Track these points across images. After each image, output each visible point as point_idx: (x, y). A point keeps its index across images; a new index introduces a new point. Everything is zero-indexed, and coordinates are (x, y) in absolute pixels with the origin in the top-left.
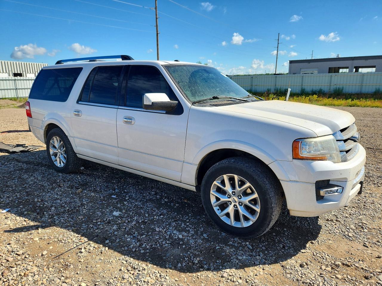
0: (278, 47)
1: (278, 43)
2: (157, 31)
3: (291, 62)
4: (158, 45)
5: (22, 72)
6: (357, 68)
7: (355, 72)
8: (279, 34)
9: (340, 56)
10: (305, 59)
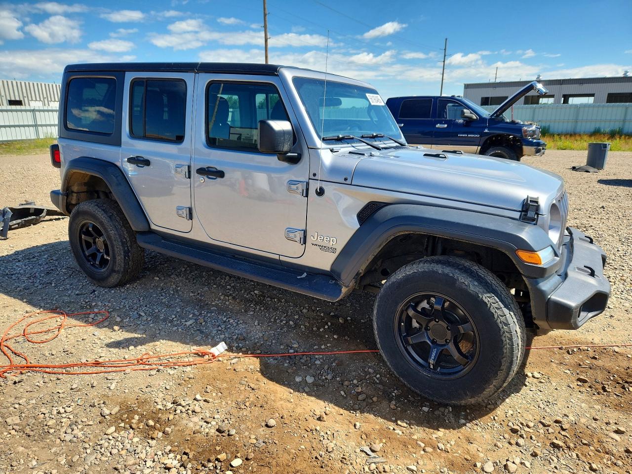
3: (467, 86)
5: (22, 99)
6: (566, 98)
7: (564, 103)
8: (446, 39)
9: (541, 78)
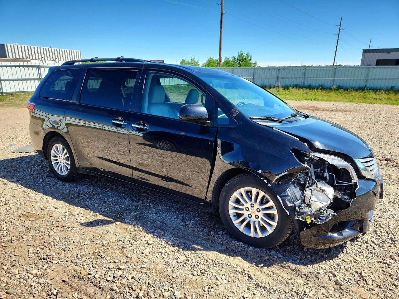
0: (339, 34)
1: (340, 30)
2: (222, 10)
3: (365, 51)
4: (221, 28)
8: (341, 18)
10: (377, 48)
